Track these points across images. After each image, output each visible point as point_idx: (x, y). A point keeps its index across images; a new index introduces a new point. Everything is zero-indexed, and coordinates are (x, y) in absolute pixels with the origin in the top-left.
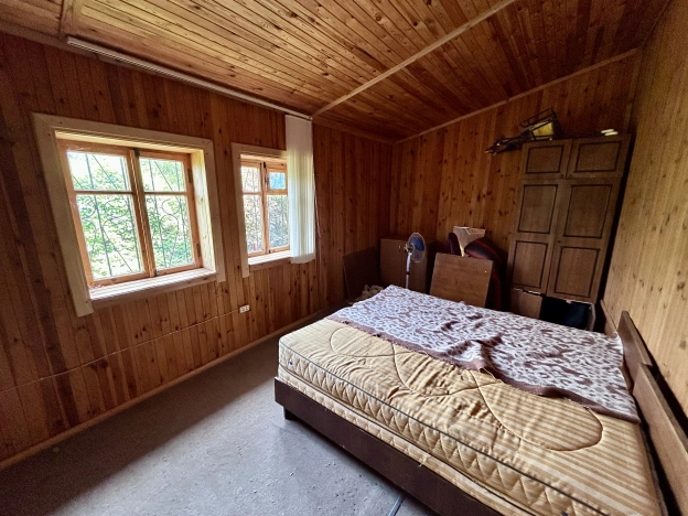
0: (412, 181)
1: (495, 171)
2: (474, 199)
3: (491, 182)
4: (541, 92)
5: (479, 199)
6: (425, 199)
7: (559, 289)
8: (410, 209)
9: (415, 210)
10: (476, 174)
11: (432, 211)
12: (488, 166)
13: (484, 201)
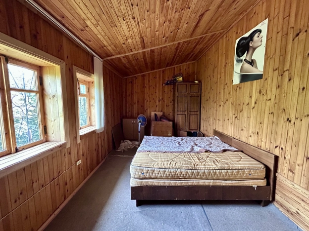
0: (132, 94)
1: (164, 92)
2: (157, 101)
3: (163, 95)
4: (174, 68)
5: (159, 101)
6: (138, 102)
7: (191, 128)
8: (132, 106)
9: (134, 106)
10: (157, 92)
11: (142, 106)
12: (161, 90)
13: (161, 102)
